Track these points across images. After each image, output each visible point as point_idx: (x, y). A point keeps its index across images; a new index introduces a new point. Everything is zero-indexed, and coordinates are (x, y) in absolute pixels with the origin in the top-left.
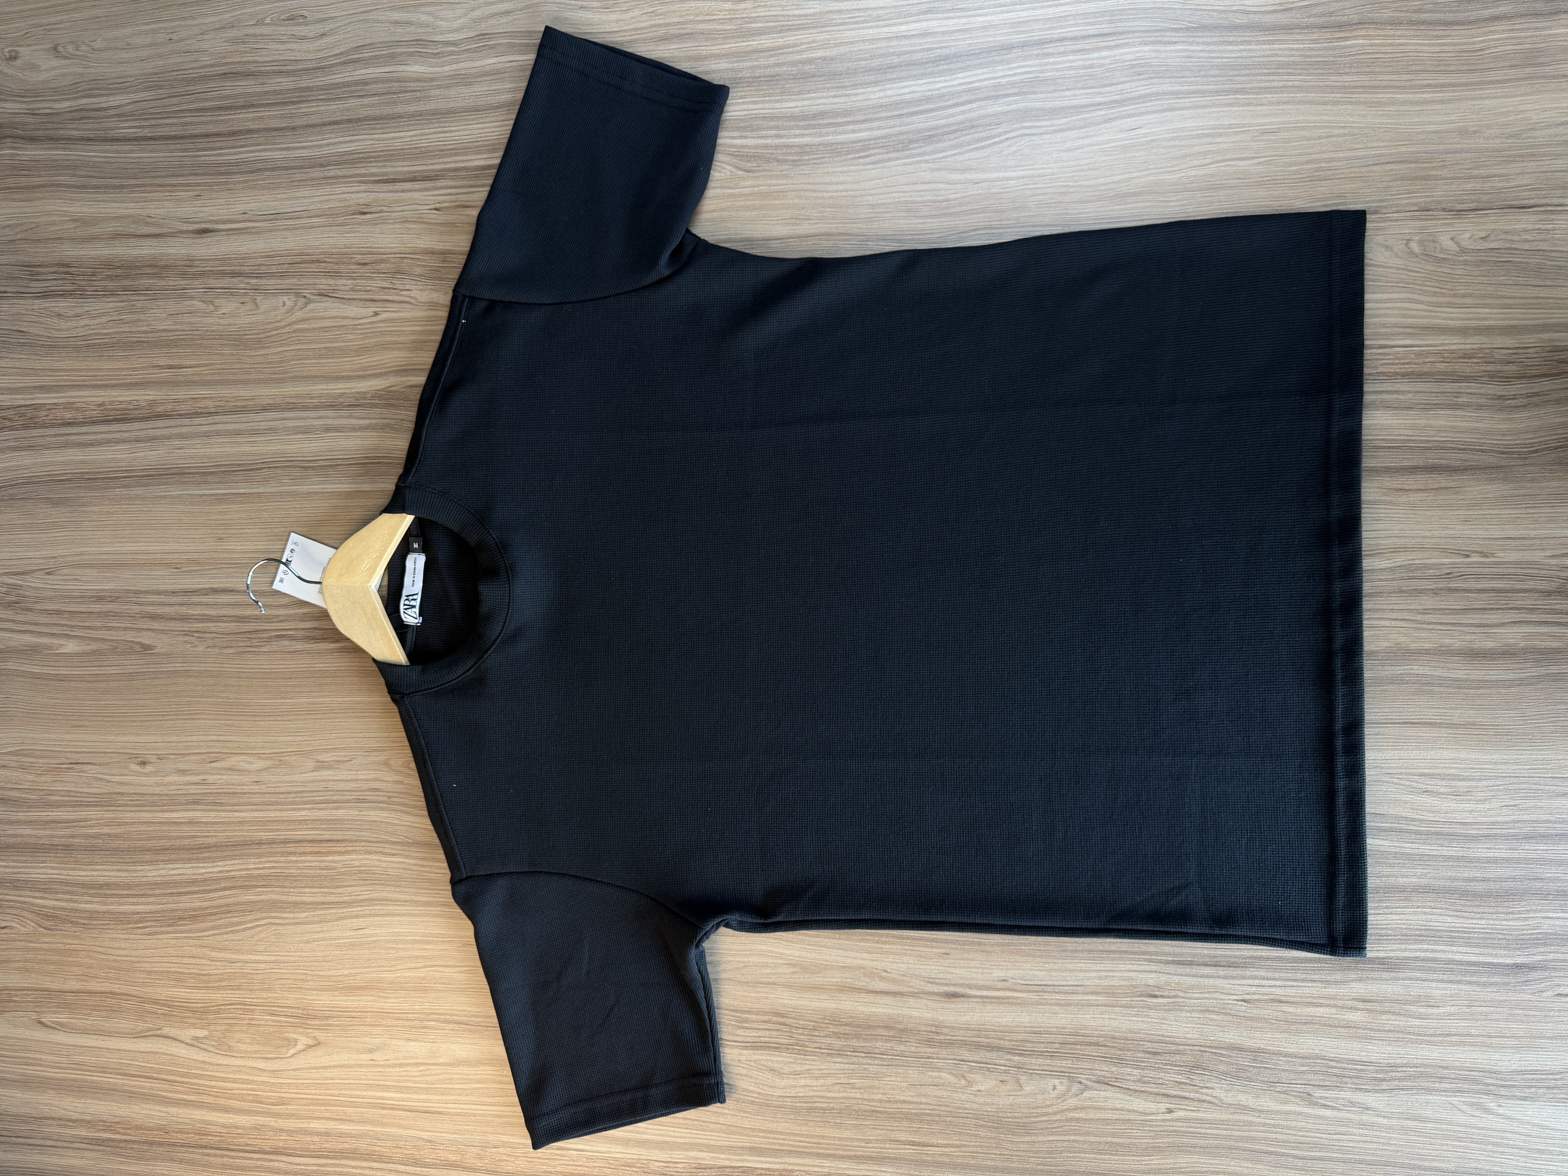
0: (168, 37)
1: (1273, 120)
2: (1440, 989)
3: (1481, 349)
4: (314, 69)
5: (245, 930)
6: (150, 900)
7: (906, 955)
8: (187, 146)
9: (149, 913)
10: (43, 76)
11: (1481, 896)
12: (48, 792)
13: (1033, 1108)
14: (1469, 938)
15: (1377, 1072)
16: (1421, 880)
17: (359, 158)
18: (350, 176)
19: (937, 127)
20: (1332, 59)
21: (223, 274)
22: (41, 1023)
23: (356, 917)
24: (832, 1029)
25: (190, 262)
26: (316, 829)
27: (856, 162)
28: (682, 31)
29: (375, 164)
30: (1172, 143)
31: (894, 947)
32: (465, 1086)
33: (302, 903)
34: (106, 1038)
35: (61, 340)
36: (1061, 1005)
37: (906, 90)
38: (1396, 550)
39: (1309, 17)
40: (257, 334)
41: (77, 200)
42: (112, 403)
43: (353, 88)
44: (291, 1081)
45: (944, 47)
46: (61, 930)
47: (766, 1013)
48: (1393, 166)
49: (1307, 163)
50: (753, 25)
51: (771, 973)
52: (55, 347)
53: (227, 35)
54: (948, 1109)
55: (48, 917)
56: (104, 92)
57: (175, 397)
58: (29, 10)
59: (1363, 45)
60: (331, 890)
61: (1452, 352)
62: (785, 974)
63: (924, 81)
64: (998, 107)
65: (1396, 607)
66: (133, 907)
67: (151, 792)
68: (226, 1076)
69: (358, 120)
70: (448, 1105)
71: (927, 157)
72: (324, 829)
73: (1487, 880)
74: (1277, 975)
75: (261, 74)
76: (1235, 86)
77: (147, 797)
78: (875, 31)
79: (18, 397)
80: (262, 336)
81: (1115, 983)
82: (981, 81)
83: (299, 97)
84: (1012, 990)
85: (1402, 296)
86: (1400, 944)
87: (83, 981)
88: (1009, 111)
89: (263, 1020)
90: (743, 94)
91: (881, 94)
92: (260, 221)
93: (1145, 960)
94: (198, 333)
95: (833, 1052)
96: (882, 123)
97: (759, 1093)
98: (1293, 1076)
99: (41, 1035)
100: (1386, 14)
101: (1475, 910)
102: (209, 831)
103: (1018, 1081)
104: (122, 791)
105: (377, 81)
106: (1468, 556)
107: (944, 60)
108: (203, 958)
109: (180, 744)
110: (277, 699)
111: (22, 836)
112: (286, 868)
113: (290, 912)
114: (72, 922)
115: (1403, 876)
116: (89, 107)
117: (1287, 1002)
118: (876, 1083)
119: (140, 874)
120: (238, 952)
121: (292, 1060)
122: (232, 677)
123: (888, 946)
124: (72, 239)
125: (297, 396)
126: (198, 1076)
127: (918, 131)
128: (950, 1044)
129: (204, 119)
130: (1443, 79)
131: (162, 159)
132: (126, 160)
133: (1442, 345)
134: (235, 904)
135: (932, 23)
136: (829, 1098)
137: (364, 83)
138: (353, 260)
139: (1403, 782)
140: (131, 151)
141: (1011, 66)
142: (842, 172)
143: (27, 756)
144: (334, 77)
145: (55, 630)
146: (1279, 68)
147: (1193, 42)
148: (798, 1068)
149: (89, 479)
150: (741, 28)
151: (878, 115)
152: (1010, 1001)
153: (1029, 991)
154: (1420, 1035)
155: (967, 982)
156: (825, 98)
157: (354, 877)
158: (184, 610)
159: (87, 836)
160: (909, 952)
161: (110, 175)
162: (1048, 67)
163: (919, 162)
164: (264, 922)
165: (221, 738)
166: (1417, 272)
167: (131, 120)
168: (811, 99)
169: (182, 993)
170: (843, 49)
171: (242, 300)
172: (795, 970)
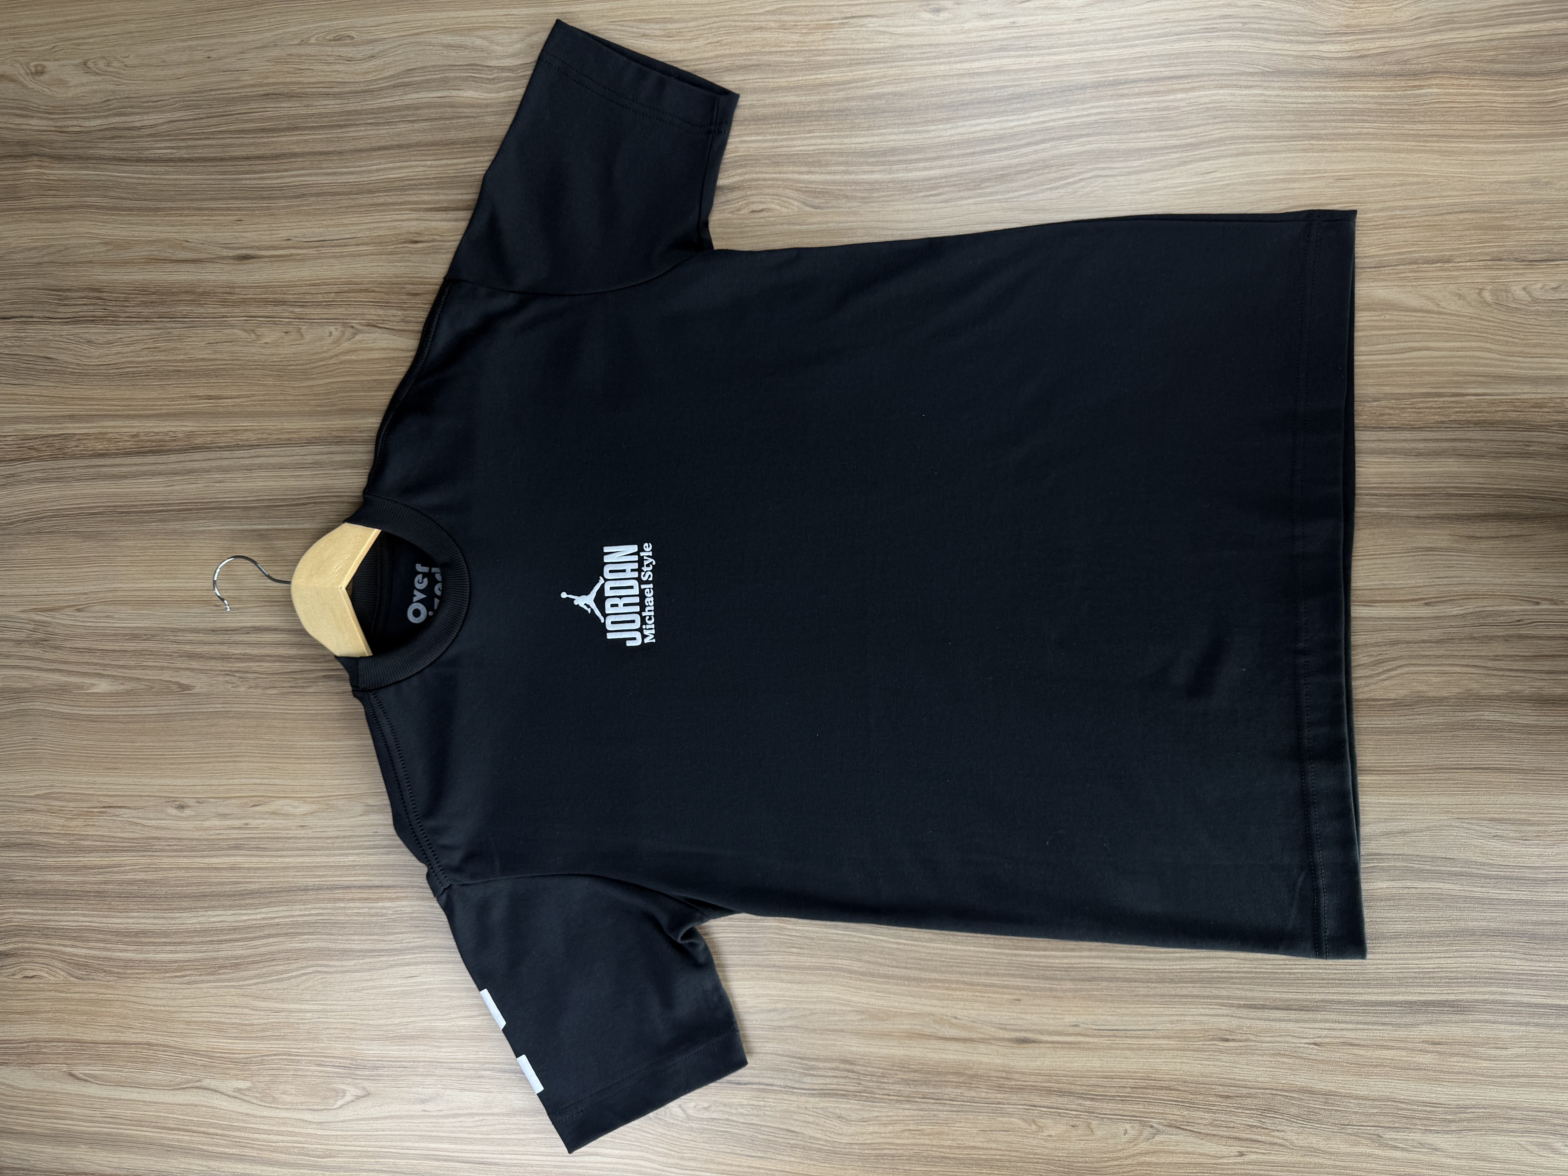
0: (208, 54)
1: (1348, 167)
2: (1508, 1031)
3: (1551, 398)
4: (363, 92)
5: (289, 978)
6: (189, 948)
7: (977, 1001)
8: (227, 169)
9: (188, 961)
10: (71, 93)
11: (1549, 939)
12: (78, 837)
13: (1104, 1153)
14: (1537, 981)
15: (1446, 1113)
16: (1490, 924)
17: (410, 185)
18: (401, 204)
19: (1010, 167)
20: (1406, 107)
21: (266, 302)
22: (72, 1075)
23: (408, 964)
24: (901, 1075)
25: (230, 289)
26: (366, 875)
27: (926, 200)
28: (748, 63)
29: (427, 192)
30: (1246, 187)
31: (965, 993)
32: (522, 1136)
33: (351, 951)
34: (142, 1090)
35: (91, 368)
36: (1133, 1049)
37: (979, 128)
38: (1468, 597)
39: (1384, 65)
40: (302, 365)
41: (108, 222)
42: (147, 434)
43: (403, 113)
44: (340, 1133)
45: (1017, 85)
46: (93, 979)
47: (833, 1060)
48: (1467, 216)
49: (1381, 210)
50: (822, 58)
51: (839, 1021)
52: (86, 375)
53: (270, 54)
54: (1018, 1154)
55: (79, 965)
56: (137, 110)
57: (215, 429)
58: (57, 23)
59: (1437, 94)
60: (381, 938)
61: (1524, 401)
62: (853, 1021)
63: (997, 119)
64: (1072, 148)
65: (1467, 653)
66: (170, 955)
67: (191, 837)
68: (270, 1128)
69: (409, 146)
70: (504, 1156)
71: (1000, 197)
72: (374, 875)
73: (1555, 923)
74: (1348, 1018)
75: (306, 95)
76: (1310, 132)
77: (185, 842)
78: (947, 67)
79: (46, 426)
80: (307, 366)
81: (1187, 1027)
82: (1054, 120)
83: (346, 120)
84: (1084, 1035)
85: (1474, 344)
86: (1470, 986)
87: (118, 1032)
88: (1083, 152)
89: (309, 1070)
90: (811, 128)
91: (953, 132)
92: (304, 248)
93: (1217, 1004)
94: (239, 362)
95: (902, 1098)
96: (954, 161)
97: (826, 1141)
98: (1363, 1118)
99: (73, 1087)
100: (1460, 64)
101: (1543, 953)
102: (251, 877)
103: (1089, 1125)
104: (159, 836)
105: (430, 106)
106: (1538, 604)
107: (1017, 98)
108: (246, 1008)
109: (220, 788)
110: (324, 741)
111: (50, 882)
112: (333, 915)
113: (338, 960)
114: (105, 971)
115: (1473, 920)
116: (121, 126)
117: (1358, 1045)
118: (946, 1129)
119: (178, 921)
120: (283, 1001)
121: (339, 1111)
122: (276, 719)
123: (958, 993)
124: (103, 263)
125: (345, 430)
126: (240, 1129)
127: (991, 170)
128: (1021, 1089)
129: (246, 141)
130: (1516, 130)
131: (200, 182)
132: (161, 182)
133: (1514, 394)
134: (279, 952)
135: (1006, 61)
136: (898, 1145)
137: (416, 107)
138: (404, 290)
139: (1474, 827)
140: (167, 173)
141: (1085, 106)
142: (913, 210)
143: (56, 799)
144: (383, 100)
145: (86, 669)
146: (1354, 115)
147: (1269, 87)
148: (866, 1115)
149: (122, 513)
150: (809, 61)
151: (949, 153)
152: (1082, 1046)
153: (1101, 1036)
154: (1490, 1077)
155: (1038, 1028)
156: (895, 134)
157: (405, 924)
158: (224, 649)
159: (121, 883)
160: (979, 998)
161: (143, 197)
162: (1123, 108)
163: (991, 201)
164: (310, 970)
165: (265, 781)
166: (1490, 321)
167: (167, 141)
168: (881, 134)
169: (224, 1044)
170: (914, 85)
171: (285, 329)
172: (863, 1017)
